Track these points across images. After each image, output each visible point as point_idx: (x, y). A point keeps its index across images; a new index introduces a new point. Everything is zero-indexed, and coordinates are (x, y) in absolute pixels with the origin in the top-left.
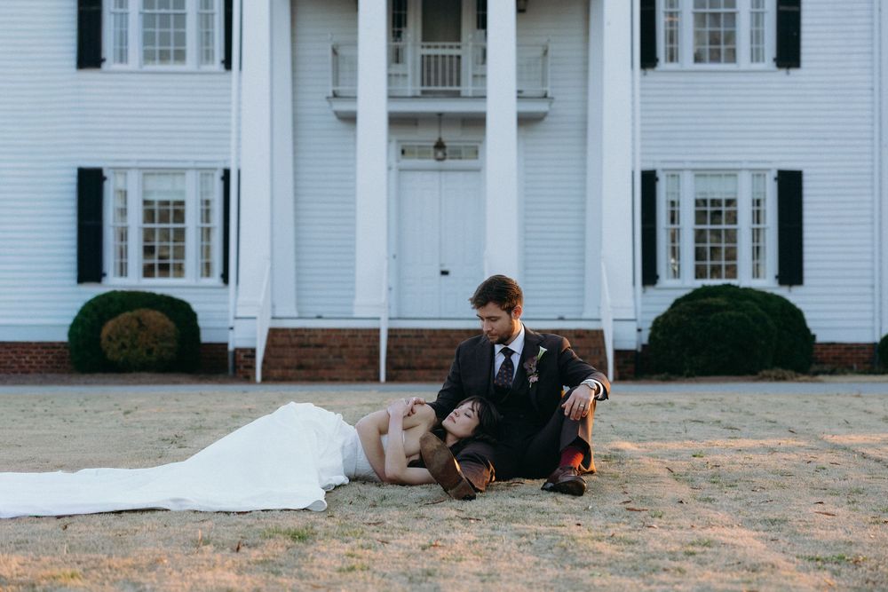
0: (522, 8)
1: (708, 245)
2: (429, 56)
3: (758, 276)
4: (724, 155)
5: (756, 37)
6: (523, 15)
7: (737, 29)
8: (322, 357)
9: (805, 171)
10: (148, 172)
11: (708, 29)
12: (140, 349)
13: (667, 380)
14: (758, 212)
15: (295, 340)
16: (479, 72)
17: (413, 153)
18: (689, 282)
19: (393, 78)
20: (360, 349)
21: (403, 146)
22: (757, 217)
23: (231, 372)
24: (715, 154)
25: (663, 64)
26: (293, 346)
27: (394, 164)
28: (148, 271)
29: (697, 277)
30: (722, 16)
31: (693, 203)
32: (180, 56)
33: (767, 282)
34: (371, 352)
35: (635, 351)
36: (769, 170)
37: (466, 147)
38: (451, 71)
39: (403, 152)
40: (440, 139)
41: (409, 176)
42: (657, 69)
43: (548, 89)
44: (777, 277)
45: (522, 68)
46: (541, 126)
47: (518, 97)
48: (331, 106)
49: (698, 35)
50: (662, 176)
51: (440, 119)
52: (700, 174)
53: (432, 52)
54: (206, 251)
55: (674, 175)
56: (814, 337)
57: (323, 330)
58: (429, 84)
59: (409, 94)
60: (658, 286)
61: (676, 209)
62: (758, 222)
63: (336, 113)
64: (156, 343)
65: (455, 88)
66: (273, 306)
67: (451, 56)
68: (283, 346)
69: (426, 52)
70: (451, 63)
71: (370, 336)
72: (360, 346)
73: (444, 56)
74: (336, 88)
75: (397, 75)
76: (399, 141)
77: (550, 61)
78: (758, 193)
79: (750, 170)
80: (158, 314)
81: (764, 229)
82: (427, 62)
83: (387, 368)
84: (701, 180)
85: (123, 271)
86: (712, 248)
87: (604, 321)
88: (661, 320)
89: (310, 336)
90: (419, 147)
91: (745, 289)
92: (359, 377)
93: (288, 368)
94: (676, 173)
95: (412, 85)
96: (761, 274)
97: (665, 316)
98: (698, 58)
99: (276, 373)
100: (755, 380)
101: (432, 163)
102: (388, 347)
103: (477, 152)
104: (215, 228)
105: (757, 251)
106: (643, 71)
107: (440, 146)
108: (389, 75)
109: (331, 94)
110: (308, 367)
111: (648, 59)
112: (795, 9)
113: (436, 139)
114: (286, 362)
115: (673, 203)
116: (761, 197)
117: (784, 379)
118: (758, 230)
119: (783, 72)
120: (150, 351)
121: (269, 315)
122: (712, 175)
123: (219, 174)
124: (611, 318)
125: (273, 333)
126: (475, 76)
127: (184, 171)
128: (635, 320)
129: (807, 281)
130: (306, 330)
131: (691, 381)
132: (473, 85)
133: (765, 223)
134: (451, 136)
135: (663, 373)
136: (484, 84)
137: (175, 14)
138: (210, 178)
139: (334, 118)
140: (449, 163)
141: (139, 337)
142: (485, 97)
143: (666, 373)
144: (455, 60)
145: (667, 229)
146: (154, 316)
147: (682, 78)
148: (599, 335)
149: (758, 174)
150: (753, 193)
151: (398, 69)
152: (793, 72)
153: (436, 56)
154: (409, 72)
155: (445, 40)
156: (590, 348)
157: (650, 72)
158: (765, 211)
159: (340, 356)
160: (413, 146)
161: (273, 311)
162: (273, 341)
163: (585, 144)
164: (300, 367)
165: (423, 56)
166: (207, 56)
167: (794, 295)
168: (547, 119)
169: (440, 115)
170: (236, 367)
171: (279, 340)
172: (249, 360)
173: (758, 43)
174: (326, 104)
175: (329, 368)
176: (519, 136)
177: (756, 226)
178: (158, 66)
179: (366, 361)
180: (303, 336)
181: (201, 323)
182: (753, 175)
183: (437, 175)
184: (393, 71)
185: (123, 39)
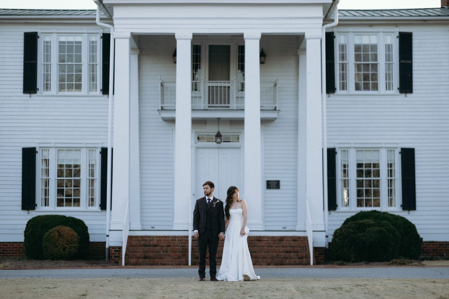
0: (263, 61)
1: (364, 188)
2: (213, 87)
3: (391, 206)
4: (371, 140)
5: (388, 77)
6: (263, 65)
7: (378, 72)
8: (157, 252)
9: (416, 149)
10: (60, 149)
11: (362, 72)
12: (59, 248)
13: (342, 264)
14: (391, 170)
15: (142, 243)
16: (240, 96)
17: (204, 138)
18: (354, 209)
19: (193, 98)
20: (177, 247)
21: (198, 135)
22: (391, 173)
23: (107, 259)
24: (367, 139)
25: (338, 91)
26: (141, 246)
27: (194, 145)
28: (60, 203)
29: (358, 206)
30: (370, 65)
31: (355, 166)
32: (79, 87)
33: (396, 209)
34: (183, 249)
35: (325, 248)
36: (397, 148)
37: (232, 135)
38: (225, 95)
39: (198, 138)
40: (219, 132)
41: (202, 151)
42: (335, 94)
43: (277, 105)
44: (401, 206)
45: (263, 93)
46: (273, 124)
47: (261, 110)
48: (160, 114)
49: (357, 75)
50: (338, 151)
51: (219, 121)
52: (359, 150)
53: (215, 85)
54: (92, 192)
55: (345, 151)
56: (422, 239)
57: (157, 237)
58: (213, 103)
59: (202, 109)
60: (337, 211)
61: (346, 169)
62: (391, 176)
63: (163, 118)
64: (68, 244)
65: (227, 105)
66: (130, 224)
67: (225, 87)
68: (136, 246)
69: (211, 85)
70: (225, 90)
71: (182, 240)
72: (178, 246)
73: (221, 87)
74: (162, 105)
75: (196, 97)
76: (196, 132)
77: (278, 90)
78: (391, 160)
79: (386, 148)
80: (68, 228)
81: (394, 180)
82: (211, 90)
83: (192, 258)
84: (360, 153)
85: (46, 203)
86: (366, 190)
87: (308, 232)
88: (338, 231)
89: (150, 240)
90: (207, 135)
91: (384, 213)
92: (177, 263)
93: (139, 258)
94: (346, 149)
95: (203, 103)
96: (393, 204)
97: (341, 229)
98: (357, 88)
99: (133, 261)
100: (389, 265)
101: (214, 144)
102: (192, 246)
103: (238, 138)
104: (96, 179)
105: (390, 192)
106: (328, 95)
107: (219, 135)
108: (192, 97)
109: (160, 108)
110: (150, 258)
111: (330, 88)
112: (409, 62)
113: (217, 131)
114: (138, 254)
115: (345, 166)
116: (393, 162)
117: (404, 264)
118: (391, 180)
119: (403, 95)
120: (64, 249)
121: (128, 229)
122: (365, 151)
123: (99, 150)
124: (312, 230)
125: (130, 238)
126: (237, 97)
127: (79, 149)
128: (325, 231)
129: (417, 208)
130: (148, 237)
131: (355, 265)
132: (237, 103)
133: (395, 177)
134: (225, 130)
135: (340, 260)
136: (243, 103)
137: (75, 65)
138: (94, 152)
139: (161, 120)
140: (223, 144)
141: (59, 241)
142: (244, 110)
143: (341, 261)
144: (227, 88)
145: (342, 180)
146: (67, 230)
147: (349, 99)
148: (305, 239)
149: (391, 150)
150: (388, 160)
151: (197, 94)
152: (409, 95)
153: (217, 87)
154: (202, 96)
155: (221, 80)
156: (300, 247)
157: (331, 95)
158: (394, 170)
159: (167, 252)
160: (204, 135)
161: (130, 227)
162: (130, 243)
163: (297, 134)
164: (145, 257)
165: (209, 87)
166: (93, 87)
167: (410, 216)
168: (276, 121)
169: (219, 119)
170: (110, 257)
171: (134, 243)
172: (117, 253)
173: (389, 80)
174: (157, 113)
175: (160, 258)
176: (262, 130)
177: (390, 178)
178: (66, 93)
179: (180, 254)
180: (146, 240)
181: (89, 232)
182: (388, 151)
183: (217, 150)
184: (194, 95)
185: (47, 78)
